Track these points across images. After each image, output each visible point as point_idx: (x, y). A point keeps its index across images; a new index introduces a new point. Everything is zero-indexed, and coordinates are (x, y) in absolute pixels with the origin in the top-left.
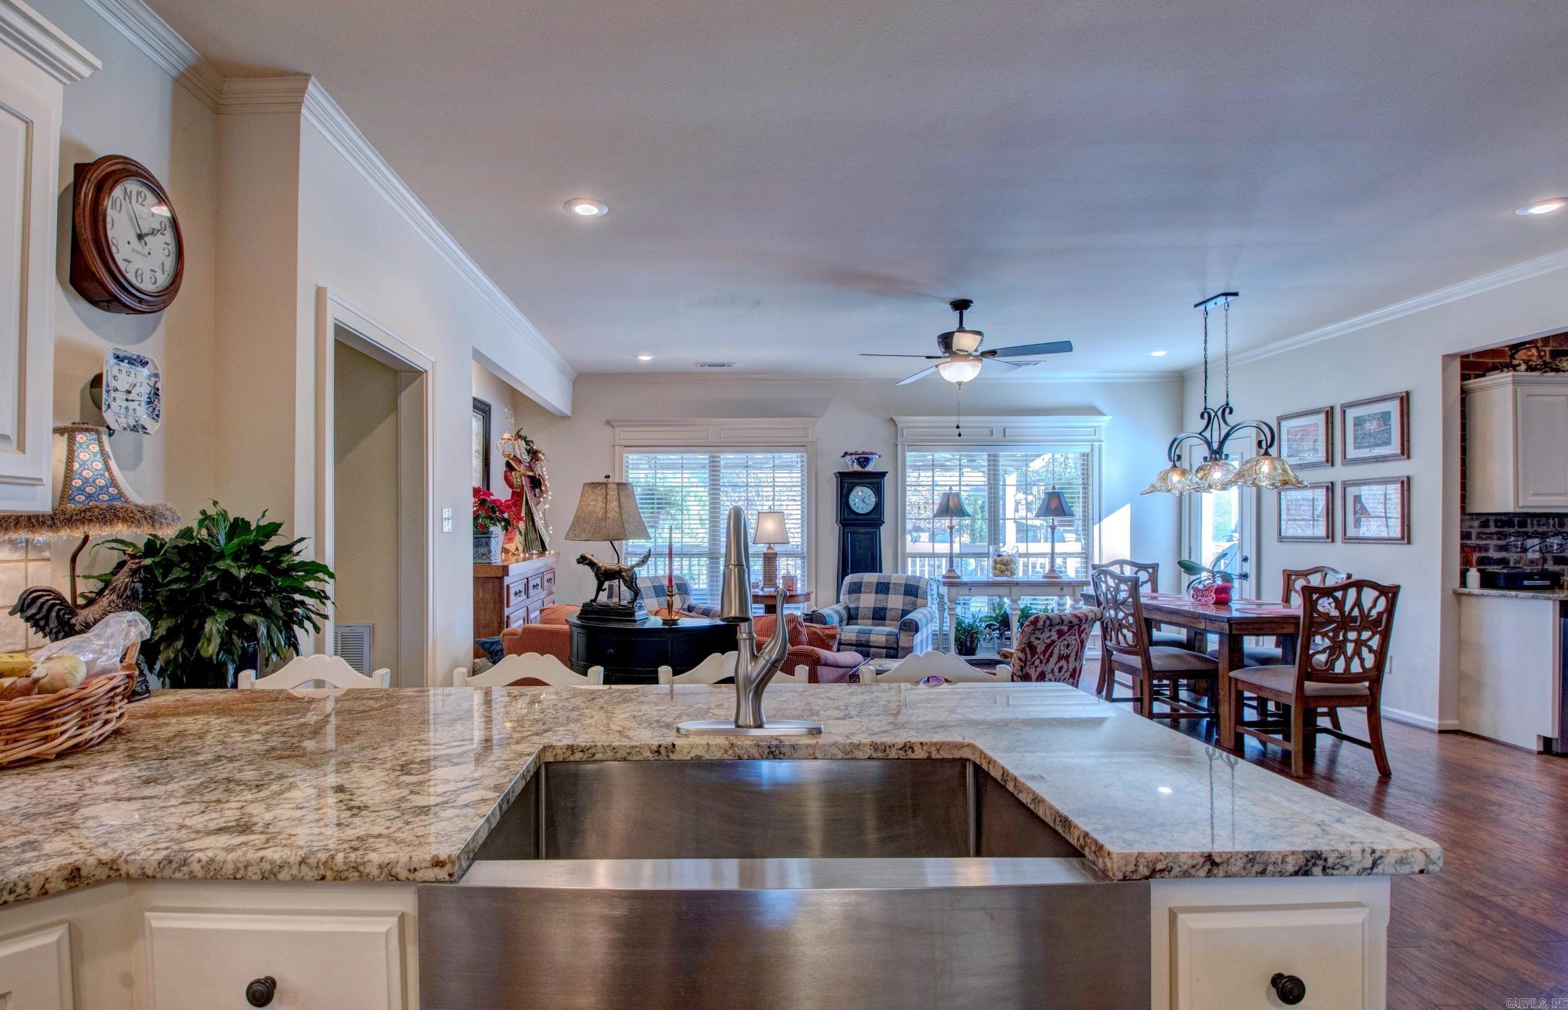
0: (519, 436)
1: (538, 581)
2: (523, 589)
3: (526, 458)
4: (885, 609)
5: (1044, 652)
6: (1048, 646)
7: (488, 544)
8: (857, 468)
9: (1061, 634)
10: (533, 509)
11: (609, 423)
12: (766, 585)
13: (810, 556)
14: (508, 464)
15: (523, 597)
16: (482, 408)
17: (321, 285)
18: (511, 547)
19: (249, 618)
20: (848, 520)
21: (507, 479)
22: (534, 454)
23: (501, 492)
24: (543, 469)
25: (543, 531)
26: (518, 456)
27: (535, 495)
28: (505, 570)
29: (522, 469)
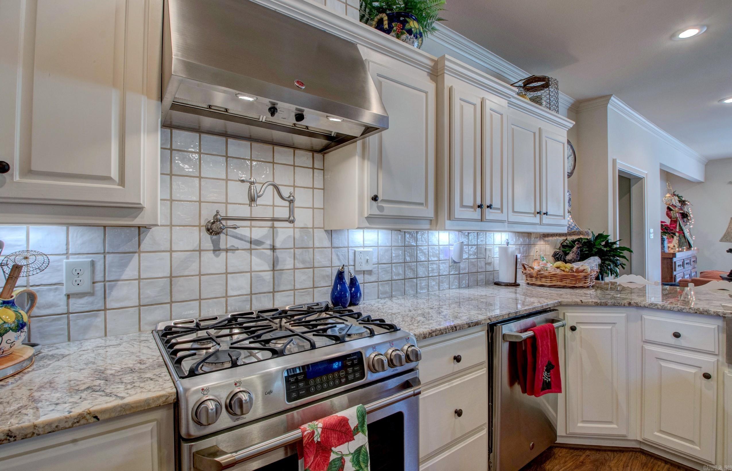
0: (675, 194)
1: (688, 261)
2: (681, 264)
3: (679, 204)
7: (664, 244)
10: (684, 228)
14: (669, 208)
15: (682, 268)
17: (614, 158)
18: (671, 245)
19: (607, 262)
21: (668, 214)
22: (683, 203)
24: (688, 209)
25: (689, 238)
26: (674, 204)
27: (684, 221)
28: (674, 255)
29: (676, 209)
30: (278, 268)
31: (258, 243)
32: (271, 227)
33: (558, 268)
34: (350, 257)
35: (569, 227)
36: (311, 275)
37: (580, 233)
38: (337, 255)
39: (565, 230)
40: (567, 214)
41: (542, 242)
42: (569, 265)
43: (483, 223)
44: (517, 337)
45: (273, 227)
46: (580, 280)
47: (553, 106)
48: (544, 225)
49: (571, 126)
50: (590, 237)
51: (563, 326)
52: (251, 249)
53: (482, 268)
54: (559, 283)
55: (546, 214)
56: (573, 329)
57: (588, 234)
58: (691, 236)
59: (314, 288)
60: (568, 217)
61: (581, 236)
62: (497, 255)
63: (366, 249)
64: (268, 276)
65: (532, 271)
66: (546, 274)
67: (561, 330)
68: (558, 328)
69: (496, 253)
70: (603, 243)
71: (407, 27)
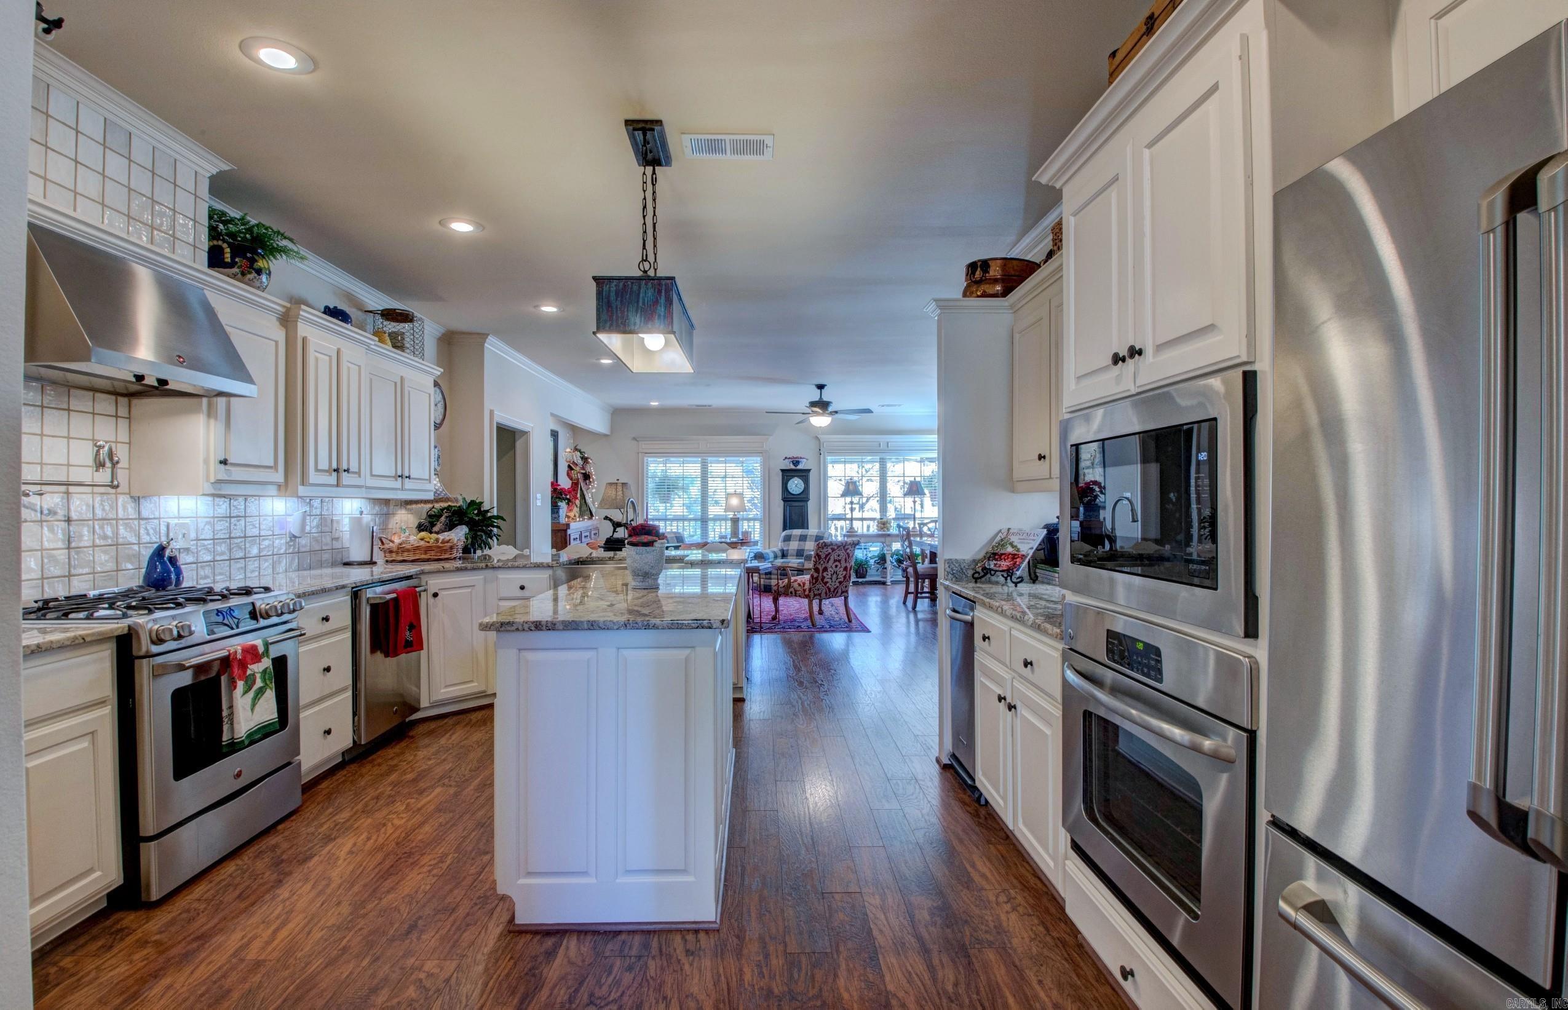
0: (576, 449)
1: (588, 534)
2: (577, 535)
3: (580, 462)
4: (803, 550)
5: (825, 558)
6: (827, 556)
7: (558, 512)
8: (792, 467)
9: (833, 550)
10: (585, 493)
11: (634, 439)
12: (732, 537)
13: (766, 520)
14: (569, 466)
15: (578, 541)
16: (555, 435)
17: (491, 409)
18: (571, 514)
19: (479, 533)
20: (788, 498)
21: (568, 475)
22: (585, 459)
23: (565, 483)
24: (591, 469)
25: (591, 506)
26: (576, 461)
27: (586, 484)
28: (568, 526)
29: (578, 469)
30: (73, 545)
31: (52, 512)
32: (65, 493)
33: (422, 539)
34: (162, 531)
35: (435, 493)
36: (114, 554)
37: (447, 500)
38: (146, 529)
39: (431, 496)
40: (433, 477)
41: (403, 511)
42: (434, 536)
43: (339, 489)
44: (380, 598)
45: (68, 493)
46: (445, 551)
47: (418, 352)
48: (406, 490)
49: (439, 373)
50: (461, 503)
51: (425, 591)
52: (41, 521)
53: (327, 544)
54: (423, 556)
55: (409, 477)
56: (435, 595)
57: (457, 500)
58: (593, 502)
59: (117, 571)
60: (435, 481)
61: (450, 503)
62: (347, 528)
63: (181, 521)
64: (62, 555)
65: (391, 544)
66: (408, 546)
67: (423, 595)
68: (420, 592)
69: (345, 525)
70: (476, 512)
71: (256, 266)
